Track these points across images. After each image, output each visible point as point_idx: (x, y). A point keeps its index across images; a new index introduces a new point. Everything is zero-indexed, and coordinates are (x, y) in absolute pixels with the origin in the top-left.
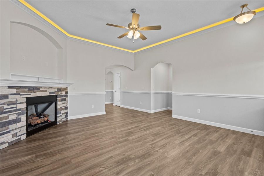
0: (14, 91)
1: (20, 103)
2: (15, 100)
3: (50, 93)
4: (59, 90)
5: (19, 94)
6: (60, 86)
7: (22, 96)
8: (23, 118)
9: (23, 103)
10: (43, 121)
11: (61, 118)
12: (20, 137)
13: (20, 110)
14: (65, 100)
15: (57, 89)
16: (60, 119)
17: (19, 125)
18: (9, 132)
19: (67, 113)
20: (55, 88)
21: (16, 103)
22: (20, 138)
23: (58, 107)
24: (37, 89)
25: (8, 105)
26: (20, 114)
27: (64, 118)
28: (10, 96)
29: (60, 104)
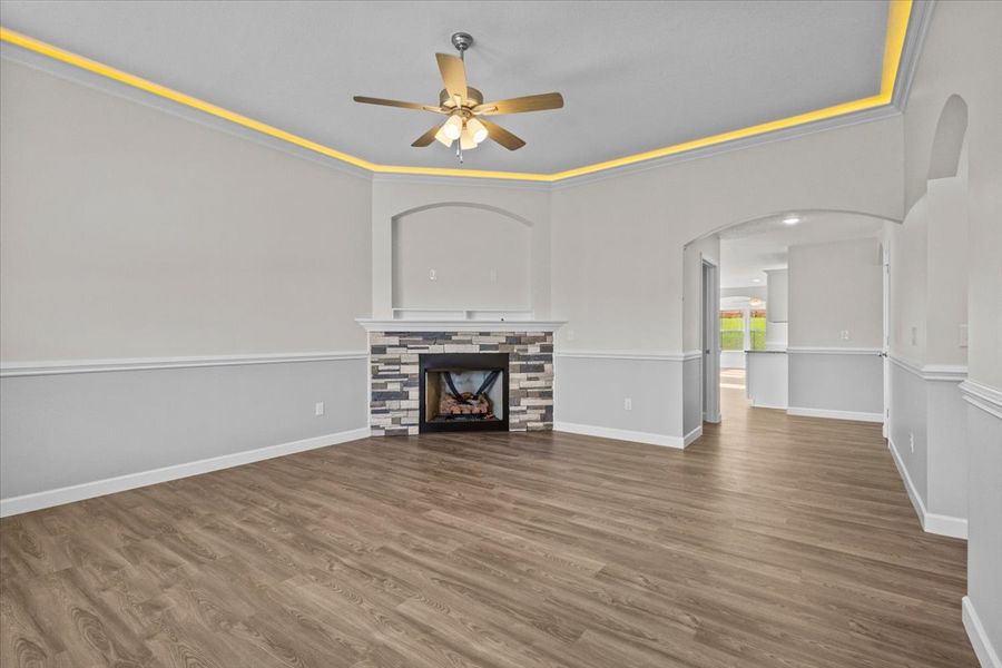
0: (395, 340)
1: (405, 364)
2: (398, 356)
3: (482, 347)
4: (515, 340)
5: (405, 346)
6: (518, 330)
7: (410, 351)
8: (414, 393)
9: (414, 364)
10: (466, 412)
11: (523, 417)
12: (405, 427)
13: (406, 376)
14: (540, 369)
15: (507, 337)
16: (517, 421)
17: (404, 404)
18: (386, 411)
19: (549, 409)
20: (497, 335)
21: (398, 362)
22: (406, 430)
23: (513, 386)
24: (445, 337)
25: (386, 364)
26: (406, 385)
27: (536, 421)
28: (388, 349)
29: (519, 380)
